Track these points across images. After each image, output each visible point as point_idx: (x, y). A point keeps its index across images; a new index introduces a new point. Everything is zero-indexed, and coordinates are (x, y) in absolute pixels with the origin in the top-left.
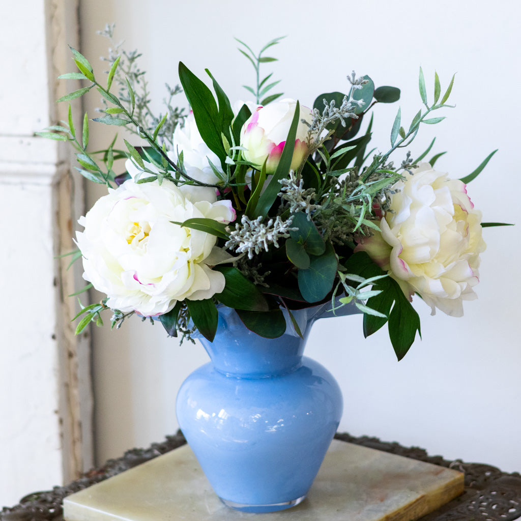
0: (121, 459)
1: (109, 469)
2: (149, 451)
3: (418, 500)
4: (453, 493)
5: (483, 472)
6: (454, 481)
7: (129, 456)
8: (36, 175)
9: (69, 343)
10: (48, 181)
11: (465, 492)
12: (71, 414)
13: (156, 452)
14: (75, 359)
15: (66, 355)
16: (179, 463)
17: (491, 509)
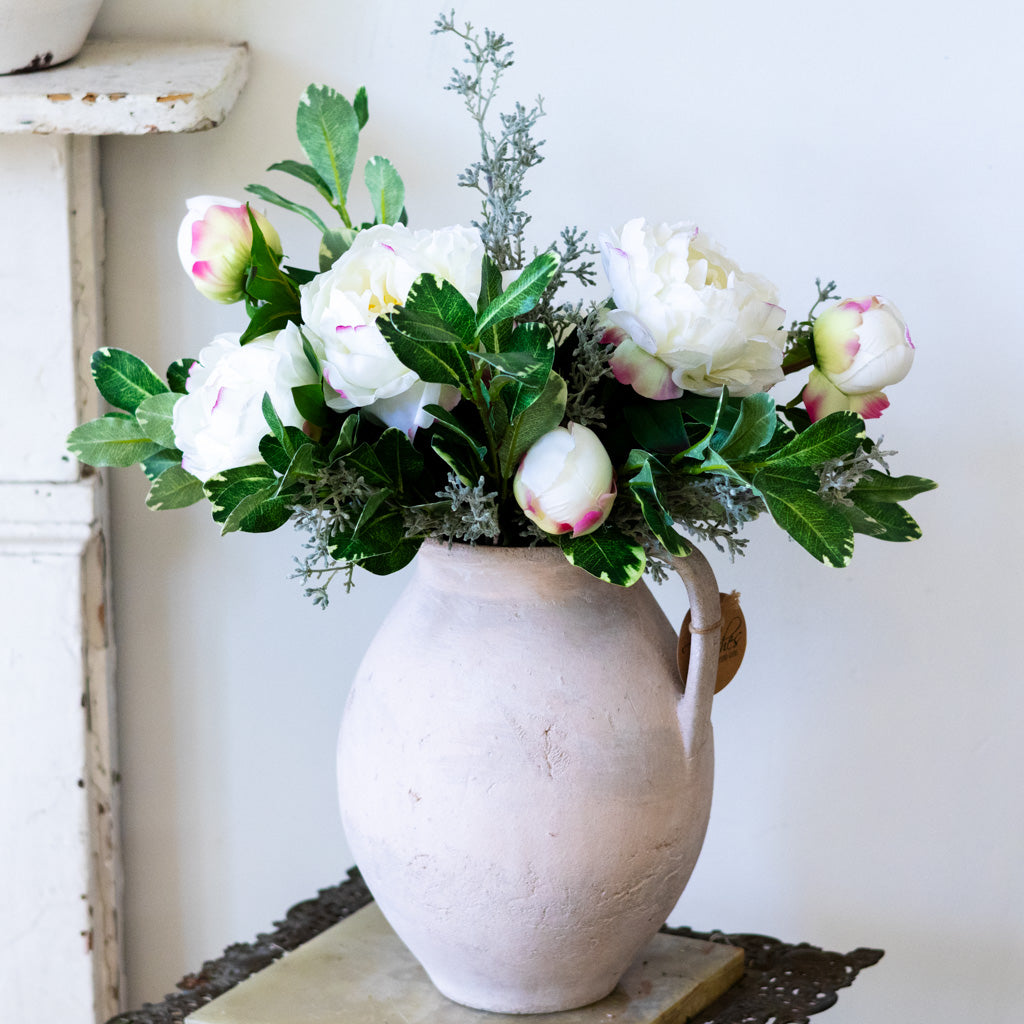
0: (223, 960)
2: (259, 946)
5: (761, 945)
6: (734, 961)
8: (58, 540)
9: (100, 793)
10: (76, 549)
11: (745, 975)
12: (102, 899)
13: (275, 946)
14: (107, 816)
15: (96, 809)
17: (792, 995)
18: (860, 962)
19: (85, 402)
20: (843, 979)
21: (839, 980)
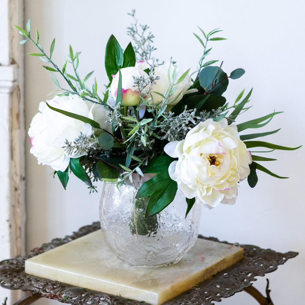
0: (50, 243)
1: (44, 248)
2: (65, 239)
3: (221, 261)
4: (238, 259)
5: (253, 248)
7: (54, 242)
9: (15, 183)
10: (7, 91)
11: (244, 258)
12: (15, 222)
13: (70, 239)
14: (19, 192)
15: (14, 189)
16: (86, 243)
17: (260, 266)
18: (289, 256)
19: (13, 37)
20: (281, 262)
21: (280, 262)
